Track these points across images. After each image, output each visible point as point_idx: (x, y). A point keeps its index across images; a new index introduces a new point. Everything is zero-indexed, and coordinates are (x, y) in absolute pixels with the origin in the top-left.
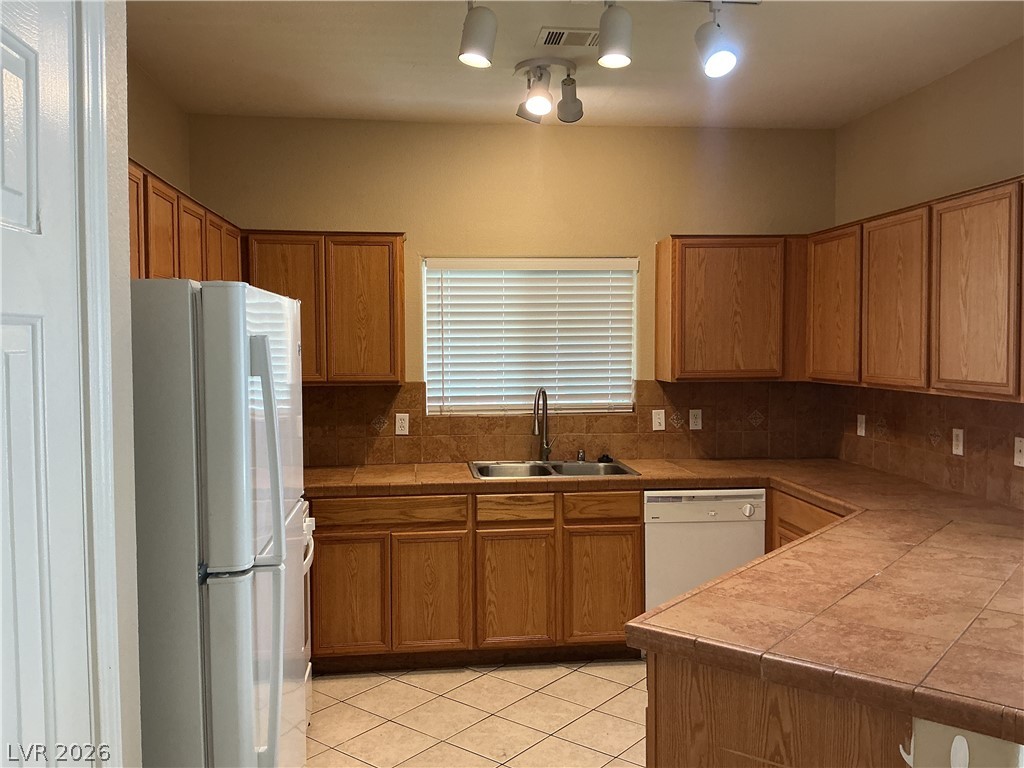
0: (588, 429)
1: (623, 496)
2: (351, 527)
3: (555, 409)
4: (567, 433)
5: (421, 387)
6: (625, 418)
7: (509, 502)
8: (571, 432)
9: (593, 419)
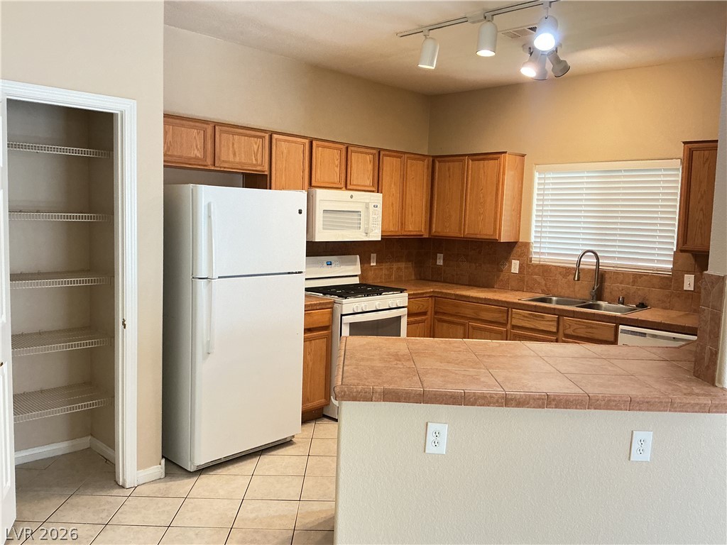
0: (634, 282)
1: (605, 326)
2: (451, 315)
3: (613, 267)
4: (618, 284)
5: (527, 245)
6: (663, 278)
7: (529, 316)
8: (621, 283)
9: (638, 277)
